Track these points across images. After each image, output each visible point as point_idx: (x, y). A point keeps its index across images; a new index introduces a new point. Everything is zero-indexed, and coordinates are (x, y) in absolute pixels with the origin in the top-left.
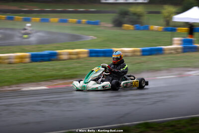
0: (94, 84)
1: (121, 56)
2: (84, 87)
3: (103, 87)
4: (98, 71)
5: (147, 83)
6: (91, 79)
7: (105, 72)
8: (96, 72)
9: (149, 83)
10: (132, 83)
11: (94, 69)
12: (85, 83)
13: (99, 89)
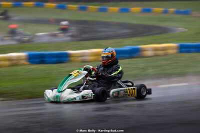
0: (71, 93)
1: (112, 55)
2: (57, 97)
3: (83, 97)
4: (78, 75)
5: (149, 92)
6: (66, 86)
7: (90, 77)
8: (76, 77)
9: (153, 92)
10: (126, 91)
11: (72, 73)
12: (59, 92)
13: (78, 99)
